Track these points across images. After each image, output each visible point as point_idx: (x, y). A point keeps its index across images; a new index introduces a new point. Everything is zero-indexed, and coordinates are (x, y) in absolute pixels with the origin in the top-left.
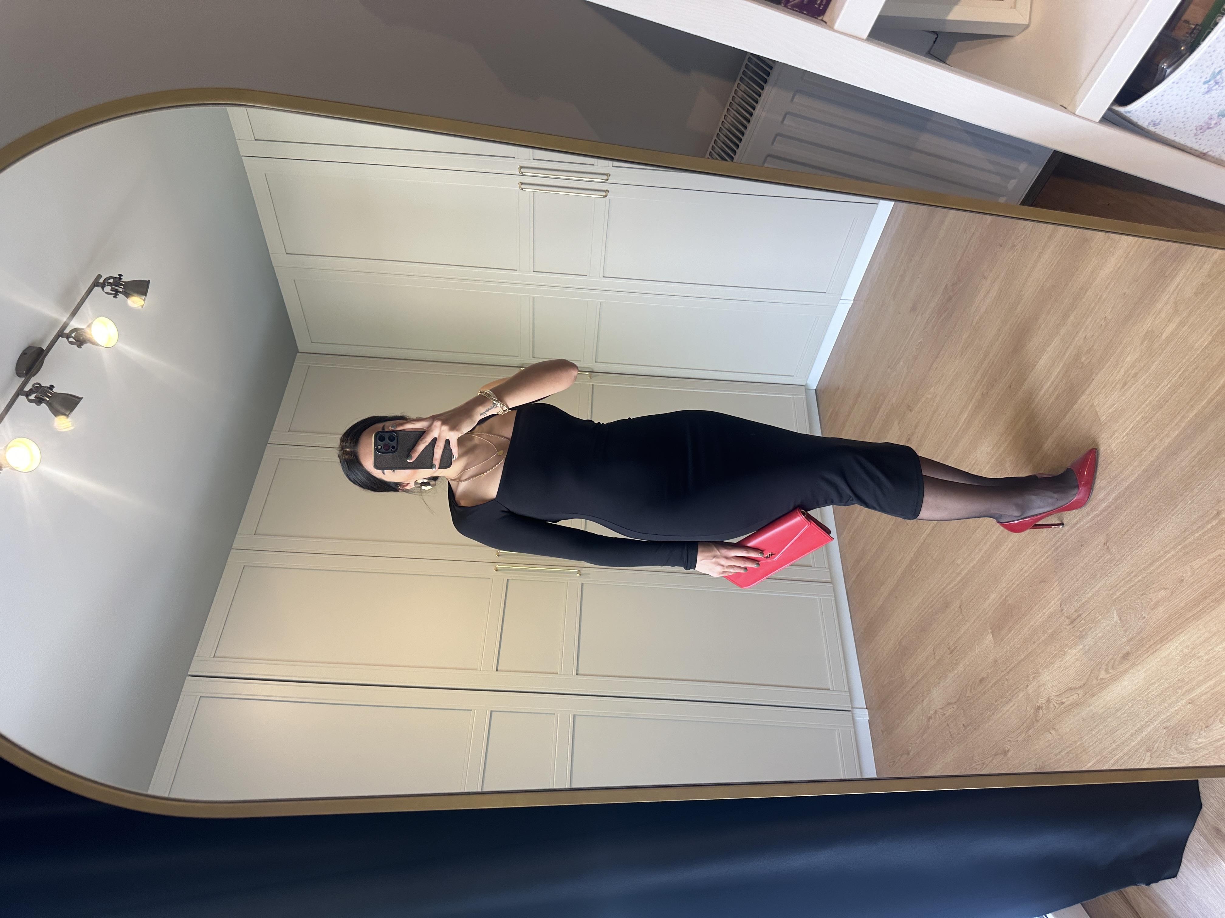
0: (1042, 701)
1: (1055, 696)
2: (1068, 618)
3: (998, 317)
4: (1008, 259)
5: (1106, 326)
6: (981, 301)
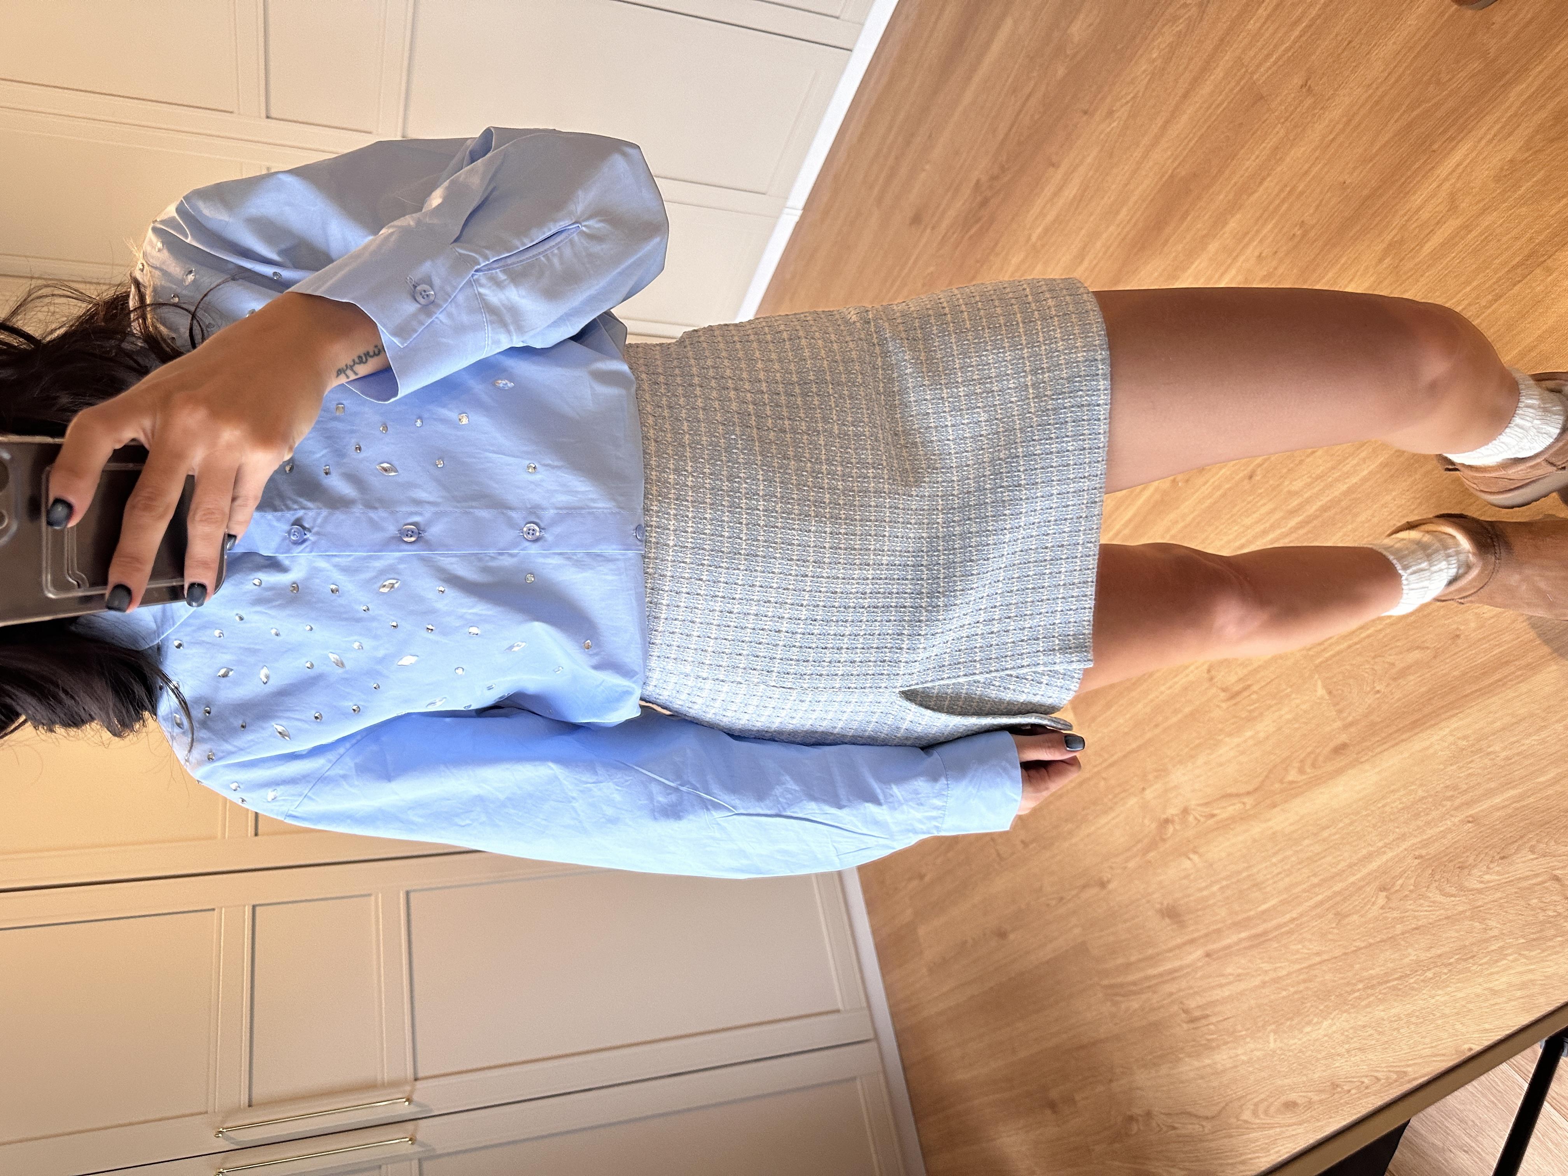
0: (1172, 811)
1: (1199, 805)
2: (1225, 691)
3: (1082, 229)
4: (1101, 133)
5: (1304, 235)
6: (1046, 203)
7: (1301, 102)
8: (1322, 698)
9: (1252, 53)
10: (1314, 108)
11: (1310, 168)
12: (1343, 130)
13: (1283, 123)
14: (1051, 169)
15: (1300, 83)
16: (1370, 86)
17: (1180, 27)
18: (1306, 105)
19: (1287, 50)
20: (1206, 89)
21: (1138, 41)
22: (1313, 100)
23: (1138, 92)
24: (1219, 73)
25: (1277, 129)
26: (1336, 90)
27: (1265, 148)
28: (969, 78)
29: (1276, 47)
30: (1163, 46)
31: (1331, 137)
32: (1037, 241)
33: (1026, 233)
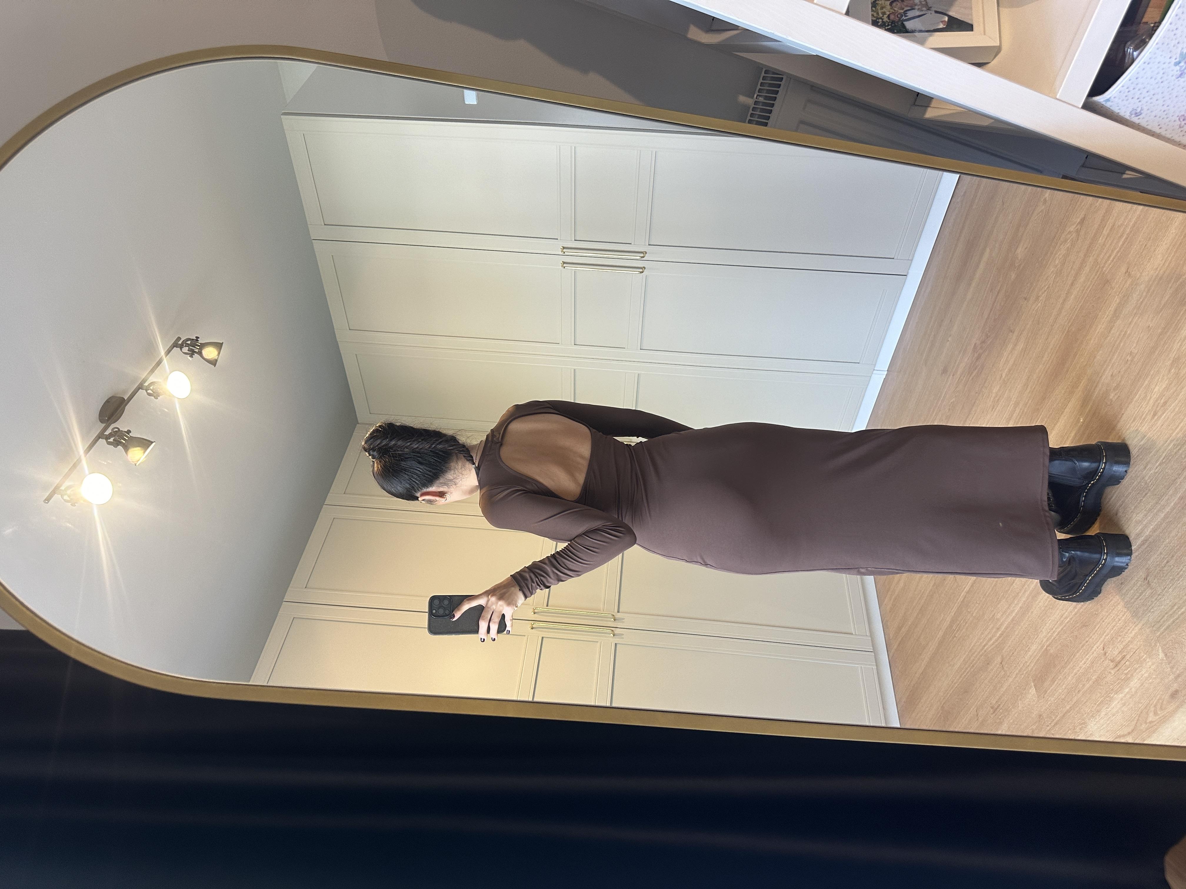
2: (1112, 661)
3: (1026, 367)
4: (1034, 310)
5: (1132, 361)
6: (1009, 354)
7: (1126, 282)
8: (1162, 660)
9: (1101, 256)
10: (1132, 285)
11: (1132, 320)
12: (1146, 296)
13: (1118, 295)
14: (1011, 334)
15: (1124, 271)
16: (1157, 269)
17: (1068, 245)
18: (1128, 283)
19: (1118, 252)
20: (1082, 279)
21: (1049, 255)
22: (1131, 280)
23: (1050, 284)
24: (1087, 269)
25: (1115, 299)
26: (1141, 274)
27: (1111, 310)
28: (970, 284)
29: (1112, 251)
30: (1061, 257)
31: (1141, 300)
32: (1005, 377)
33: (1000, 373)
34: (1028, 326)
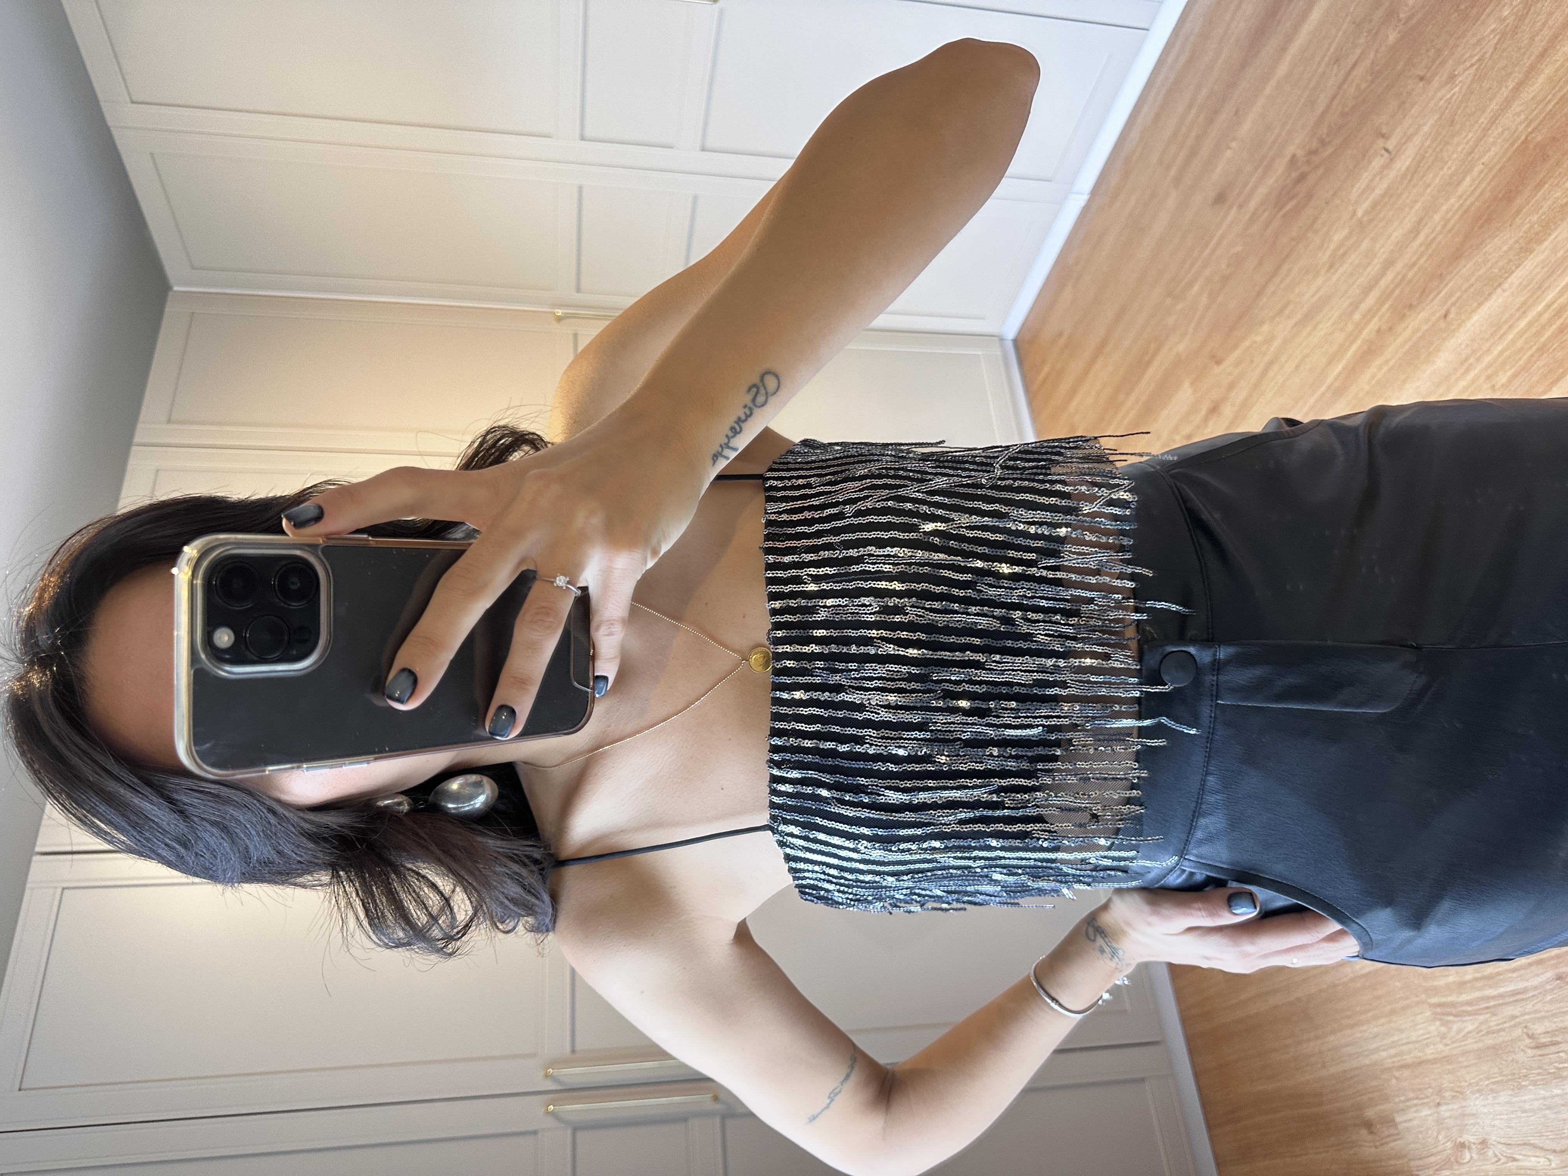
6: (1374, 176)
14: (1380, 140)
28: (1283, 50)
32: (1363, 216)
33: (1351, 208)
34: (1426, 129)
